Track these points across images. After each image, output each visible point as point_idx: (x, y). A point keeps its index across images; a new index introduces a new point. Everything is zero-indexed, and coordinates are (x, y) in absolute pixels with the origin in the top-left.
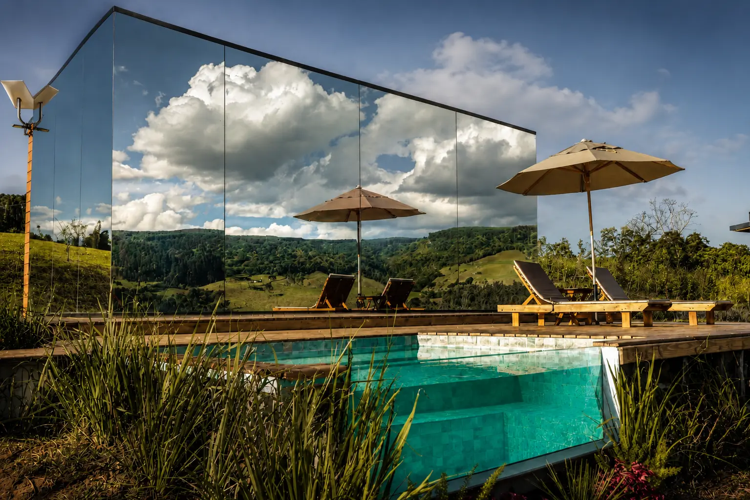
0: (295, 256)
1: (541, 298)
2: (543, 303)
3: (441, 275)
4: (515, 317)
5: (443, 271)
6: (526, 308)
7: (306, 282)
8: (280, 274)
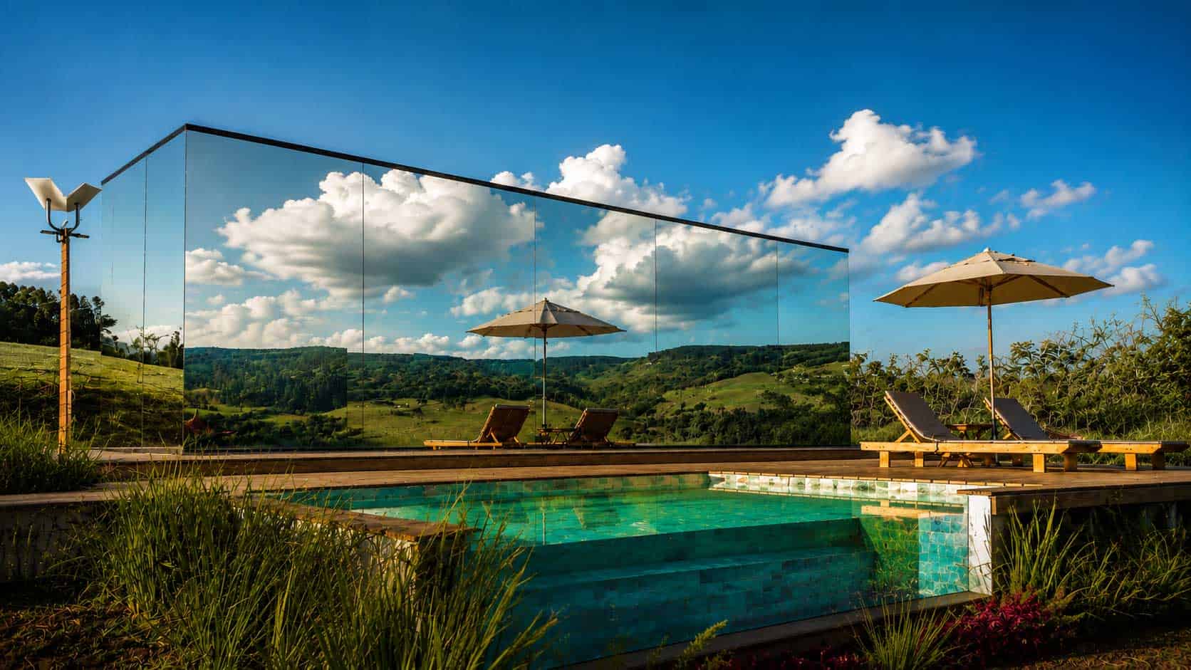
0: (456, 377)
1: (922, 435)
2: (922, 441)
3: (663, 400)
4: (884, 456)
5: (667, 395)
6: (899, 447)
7: (468, 407)
8: (432, 398)
